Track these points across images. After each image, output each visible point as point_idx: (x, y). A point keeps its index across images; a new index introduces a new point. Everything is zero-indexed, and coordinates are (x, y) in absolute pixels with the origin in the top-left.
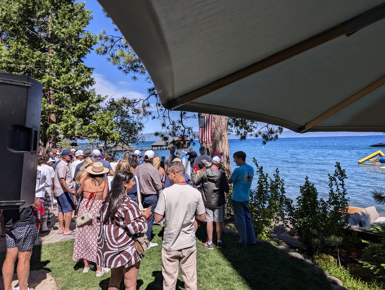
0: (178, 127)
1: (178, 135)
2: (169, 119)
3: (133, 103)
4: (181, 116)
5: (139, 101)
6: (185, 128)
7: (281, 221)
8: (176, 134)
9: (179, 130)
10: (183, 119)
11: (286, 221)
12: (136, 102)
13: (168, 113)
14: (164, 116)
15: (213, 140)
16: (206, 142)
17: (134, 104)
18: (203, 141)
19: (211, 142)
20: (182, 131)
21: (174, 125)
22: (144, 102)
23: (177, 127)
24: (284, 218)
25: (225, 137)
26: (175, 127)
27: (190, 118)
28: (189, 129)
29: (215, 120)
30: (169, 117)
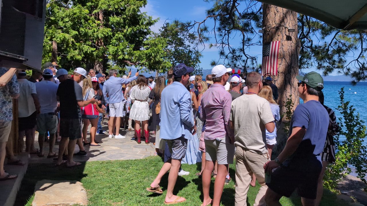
0: (239, 56)
1: (238, 65)
2: (229, 46)
3: (187, 26)
4: (243, 43)
5: (194, 25)
6: (248, 58)
7: (356, 172)
8: (237, 65)
9: (240, 60)
10: (245, 47)
11: (362, 174)
12: (190, 25)
13: (227, 39)
14: (223, 43)
15: (278, 72)
16: (269, 75)
17: (189, 28)
18: (266, 73)
19: (276, 74)
20: (244, 61)
21: (234, 54)
22: (199, 25)
23: (237, 57)
24: (361, 170)
25: (295, 69)
26: (235, 57)
27: (253, 45)
28: (253, 59)
29: (283, 47)
30: (228, 43)
